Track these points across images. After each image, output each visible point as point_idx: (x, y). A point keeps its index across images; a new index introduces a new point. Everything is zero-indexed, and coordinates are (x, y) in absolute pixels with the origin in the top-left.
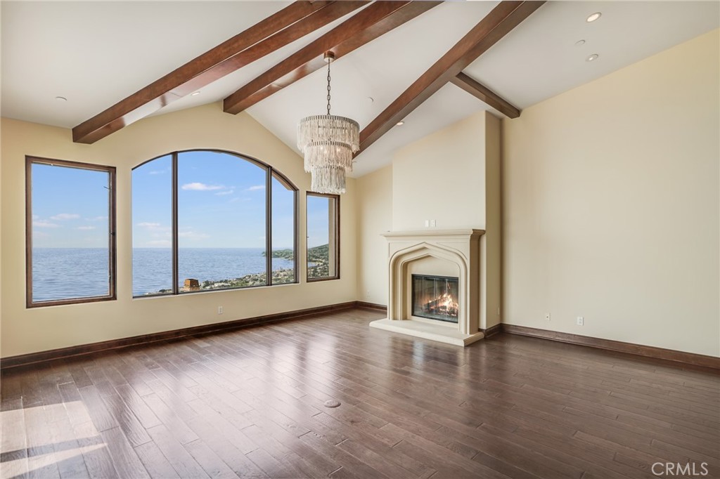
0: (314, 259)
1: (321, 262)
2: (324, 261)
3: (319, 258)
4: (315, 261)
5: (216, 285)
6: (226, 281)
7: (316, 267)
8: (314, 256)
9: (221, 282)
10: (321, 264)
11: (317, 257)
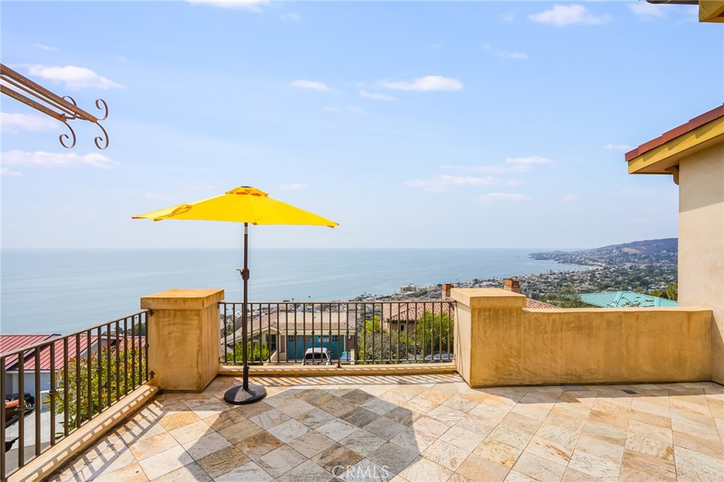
0: (590, 263)
1: (601, 266)
2: (604, 265)
3: (598, 261)
4: (592, 265)
5: (484, 284)
6: (493, 281)
7: (594, 271)
8: (590, 260)
9: (489, 281)
10: (600, 268)
11: (594, 261)
